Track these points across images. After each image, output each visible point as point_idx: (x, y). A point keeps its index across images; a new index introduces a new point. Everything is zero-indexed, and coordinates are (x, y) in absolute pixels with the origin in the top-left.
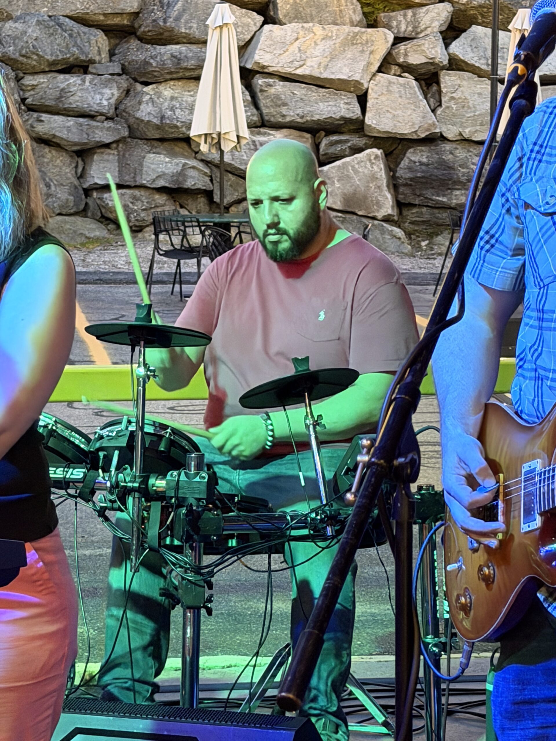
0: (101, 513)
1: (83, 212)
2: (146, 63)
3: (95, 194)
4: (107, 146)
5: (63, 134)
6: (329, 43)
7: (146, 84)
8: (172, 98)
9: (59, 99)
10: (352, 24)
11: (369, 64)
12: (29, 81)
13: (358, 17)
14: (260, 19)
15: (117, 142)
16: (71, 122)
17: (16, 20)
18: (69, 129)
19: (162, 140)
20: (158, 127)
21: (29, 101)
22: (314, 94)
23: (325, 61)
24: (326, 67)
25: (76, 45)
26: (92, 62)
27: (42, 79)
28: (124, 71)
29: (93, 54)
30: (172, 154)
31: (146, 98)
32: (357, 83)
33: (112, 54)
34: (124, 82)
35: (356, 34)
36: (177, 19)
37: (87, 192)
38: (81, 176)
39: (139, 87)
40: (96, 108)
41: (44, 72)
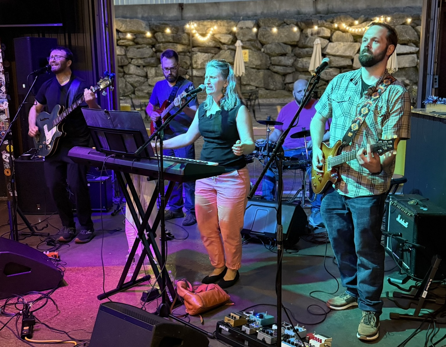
0: (260, 160)
1: (284, 89)
2: (300, 53)
3: (287, 85)
4: (290, 73)
5: (280, 71)
6: (345, 47)
7: (300, 58)
8: (306, 62)
9: (279, 62)
10: (351, 42)
11: (354, 52)
12: (272, 58)
13: (352, 40)
14: (328, 41)
15: (292, 72)
16: (282, 68)
17: (270, 44)
18: (281, 70)
19: (303, 72)
20: (302, 69)
21: (272, 63)
22: (340, 59)
23: (343, 51)
24: (344, 53)
25: (284, 49)
26: (287, 53)
27: (275, 58)
28: (295, 55)
29: (287, 51)
30: (305, 75)
31: (300, 62)
32: (351, 56)
33: (292, 51)
34: (295, 58)
35: (351, 45)
36: (308, 42)
37: (285, 84)
38: (284, 81)
39: (298, 59)
40: (288, 64)
41: (276, 56)
